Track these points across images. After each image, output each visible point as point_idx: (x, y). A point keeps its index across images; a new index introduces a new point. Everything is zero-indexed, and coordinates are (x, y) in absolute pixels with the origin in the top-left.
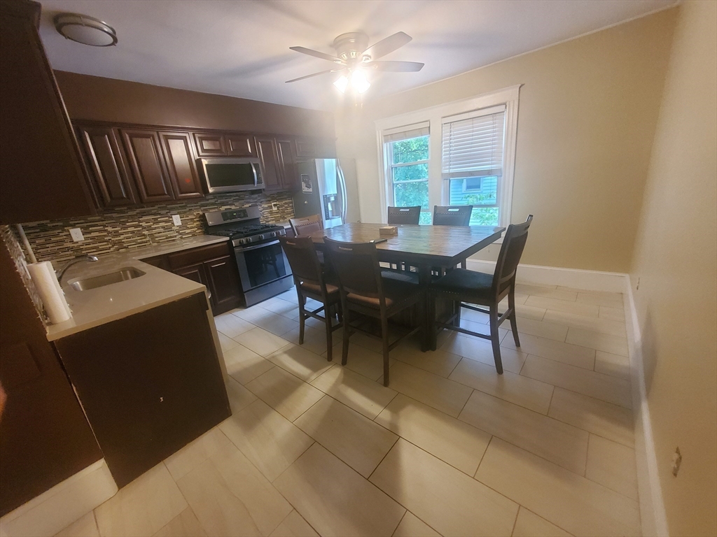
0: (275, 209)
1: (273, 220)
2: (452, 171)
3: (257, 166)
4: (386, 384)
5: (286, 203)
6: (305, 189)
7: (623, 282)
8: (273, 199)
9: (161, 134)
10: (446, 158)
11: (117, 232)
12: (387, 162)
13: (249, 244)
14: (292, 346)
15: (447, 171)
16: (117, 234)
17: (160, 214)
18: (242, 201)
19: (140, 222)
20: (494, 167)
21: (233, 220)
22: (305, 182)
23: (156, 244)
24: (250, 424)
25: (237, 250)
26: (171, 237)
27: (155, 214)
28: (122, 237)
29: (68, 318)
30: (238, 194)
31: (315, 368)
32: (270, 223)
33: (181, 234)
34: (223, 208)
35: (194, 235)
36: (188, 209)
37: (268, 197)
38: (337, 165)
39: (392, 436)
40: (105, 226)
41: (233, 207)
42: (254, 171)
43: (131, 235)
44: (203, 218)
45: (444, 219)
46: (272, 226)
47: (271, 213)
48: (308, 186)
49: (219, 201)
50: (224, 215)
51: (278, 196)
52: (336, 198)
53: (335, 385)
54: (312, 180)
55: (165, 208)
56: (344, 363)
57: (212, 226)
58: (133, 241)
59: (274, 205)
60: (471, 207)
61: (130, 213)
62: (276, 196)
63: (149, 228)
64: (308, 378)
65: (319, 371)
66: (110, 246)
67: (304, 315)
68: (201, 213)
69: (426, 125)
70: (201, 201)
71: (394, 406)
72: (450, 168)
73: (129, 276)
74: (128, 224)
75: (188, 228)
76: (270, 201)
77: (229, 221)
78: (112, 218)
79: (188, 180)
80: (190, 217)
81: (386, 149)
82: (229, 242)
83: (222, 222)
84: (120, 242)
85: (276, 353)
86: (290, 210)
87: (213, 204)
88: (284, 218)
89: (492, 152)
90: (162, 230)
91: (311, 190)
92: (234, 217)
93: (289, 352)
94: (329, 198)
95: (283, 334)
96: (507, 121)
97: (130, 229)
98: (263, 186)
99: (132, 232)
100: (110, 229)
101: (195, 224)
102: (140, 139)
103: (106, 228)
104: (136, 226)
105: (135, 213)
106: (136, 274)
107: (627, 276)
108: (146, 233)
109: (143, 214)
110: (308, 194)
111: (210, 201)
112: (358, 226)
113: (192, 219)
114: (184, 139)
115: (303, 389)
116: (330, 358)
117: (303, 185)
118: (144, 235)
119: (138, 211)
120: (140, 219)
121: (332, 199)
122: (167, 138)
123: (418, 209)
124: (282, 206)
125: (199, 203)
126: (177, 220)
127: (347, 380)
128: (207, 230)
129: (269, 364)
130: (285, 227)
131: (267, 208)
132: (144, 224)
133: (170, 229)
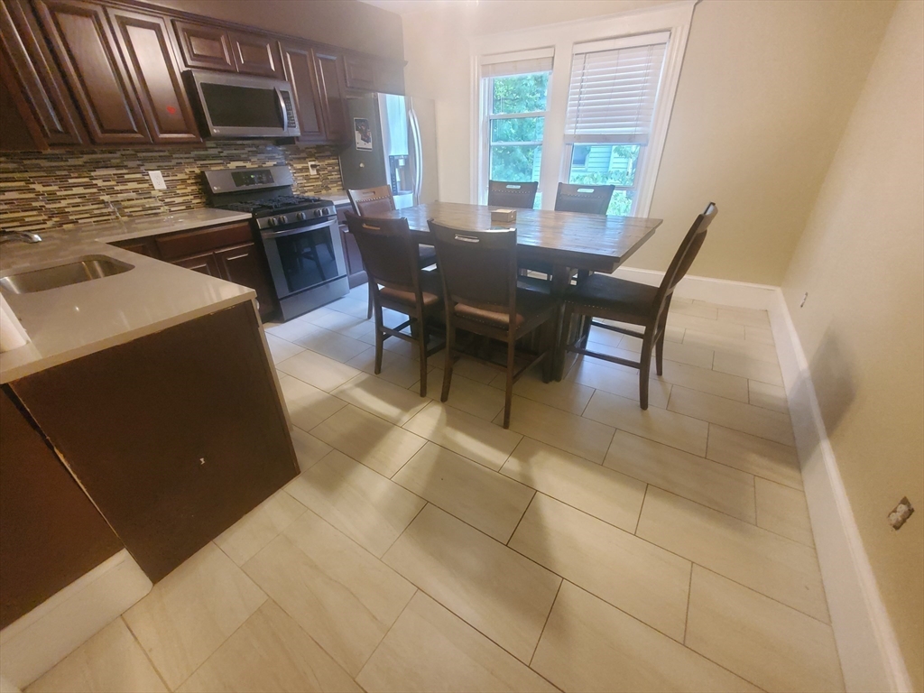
0: (313, 172)
1: (310, 191)
2: (579, 132)
3: (285, 94)
4: (506, 425)
5: (329, 165)
6: (360, 143)
7: (775, 298)
8: (311, 156)
9: (113, 13)
10: (572, 112)
11: (52, 193)
12: (484, 112)
13: (282, 226)
14: (364, 376)
15: (571, 132)
16: (53, 198)
17: (126, 167)
18: (262, 156)
19: (92, 178)
20: (638, 130)
21: (251, 187)
22: (360, 131)
23: (125, 219)
24: (331, 482)
25: (265, 235)
26: (151, 209)
27: (118, 167)
28: (64, 203)
29: (23, 342)
30: (256, 142)
31: (406, 407)
32: (306, 194)
33: (167, 204)
34: (233, 165)
35: (189, 208)
36: (174, 162)
37: (303, 151)
38: (408, 108)
39: (527, 489)
40: (27, 181)
41: (248, 165)
42: (283, 105)
43: (79, 200)
44: (201, 180)
45: (569, 202)
46: (316, 201)
47: (307, 178)
48: (366, 139)
49: (225, 153)
50: (239, 176)
51: (318, 152)
52: (407, 161)
53: (437, 431)
54: (372, 127)
55: (134, 157)
56: (444, 399)
57: (219, 195)
58: (86, 212)
59: (312, 166)
60: (613, 187)
61: (72, 162)
62: (313, 151)
63: (111, 191)
64: (398, 420)
65: (412, 410)
66: (46, 217)
67: (382, 333)
68: (197, 171)
69: (549, 53)
70: (197, 149)
71: (521, 451)
72: (576, 128)
73: (99, 269)
74: (70, 181)
75: (178, 195)
76: (305, 158)
77: (244, 187)
78: (40, 168)
80: (180, 176)
81: (484, 84)
82: (252, 222)
83: (233, 188)
84: (61, 212)
85: (345, 387)
86: (335, 176)
87: (215, 157)
88: (327, 188)
89: (640, 107)
90: (133, 195)
91: (369, 145)
92: (252, 182)
93: (363, 385)
94: (397, 161)
95: (348, 360)
96: (668, 58)
97: (76, 191)
98: (296, 132)
99: (81, 196)
100: (39, 188)
101: (189, 189)
102: (71, 18)
103: (32, 186)
104: (86, 186)
105: (80, 162)
107: (779, 290)
108: (106, 198)
109: (97, 165)
110: (364, 152)
111: (211, 151)
112: (435, 206)
113: (183, 181)
114: (156, 28)
115: (395, 434)
116: (423, 393)
117: (358, 136)
118: (103, 202)
119: (86, 158)
120: (93, 174)
121: (401, 163)
122: (124, 23)
123: (533, 187)
124: (324, 169)
125: (194, 153)
126: (157, 179)
127: (456, 419)
128: (211, 200)
129: (337, 402)
130: (335, 203)
131: (301, 170)
132: (100, 183)
133: (146, 194)
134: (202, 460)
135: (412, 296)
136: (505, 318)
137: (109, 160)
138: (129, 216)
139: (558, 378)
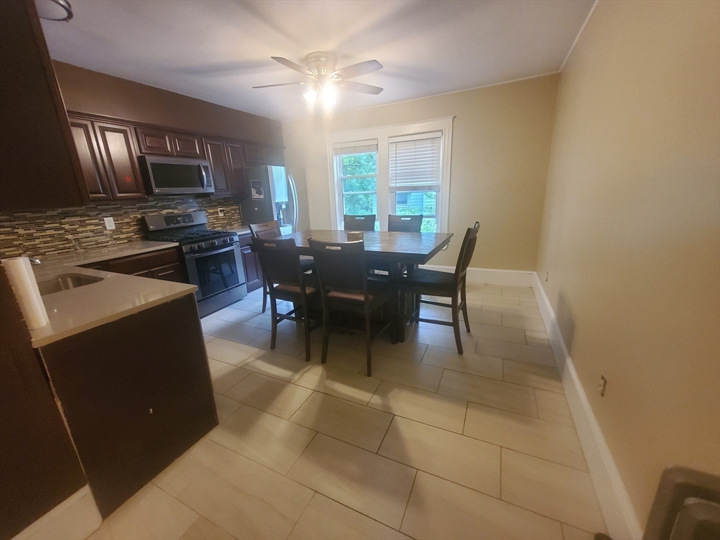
0: (221, 215)
1: (218, 227)
2: (398, 185)
3: (206, 168)
4: (369, 374)
5: (232, 210)
6: (255, 195)
7: (534, 279)
8: (220, 204)
9: (97, 125)
10: (392, 174)
11: (31, 235)
12: (337, 174)
13: (200, 250)
14: (263, 352)
15: (394, 185)
16: (31, 237)
17: (88, 216)
18: (184, 205)
19: (61, 224)
20: (433, 183)
21: (178, 225)
22: (256, 188)
23: (82, 250)
24: (243, 428)
25: (187, 257)
26: (102, 243)
27: (81, 216)
28: (37, 241)
30: (182, 197)
31: (296, 370)
32: (216, 229)
33: (114, 239)
34: (164, 212)
35: (130, 241)
36: (123, 211)
37: (214, 202)
38: (287, 173)
39: (388, 416)
40: (14, 228)
41: (176, 211)
42: (204, 173)
43: (49, 239)
44: (142, 223)
45: (396, 225)
46: (224, 233)
47: (217, 219)
48: (259, 193)
49: (160, 204)
50: (169, 219)
51: (224, 202)
52: (287, 205)
53: (321, 382)
54: (264, 184)
55: (95, 209)
56: (323, 361)
57: (152, 231)
58: (52, 247)
59: (221, 211)
60: (422, 216)
61: (49, 213)
62: (222, 201)
63: (74, 232)
64: (291, 379)
65: (301, 372)
66: (21, 252)
67: (277, 318)
68: (139, 216)
69: (374, 142)
70: (140, 202)
71: (381, 391)
72: (396, 183)
74: (45, 226)
75: (123, 233)
76: (216, 206)
77: (172, 226)
78: (24, 218)
79: (129, 179)
80: (126, 220)
81: (336, 160)
82: (179, 249)
83: (164, 226)
84: (34, 247)
85: (248, 361)
86: (237, 216)
87: (152, 207)
88: (231, 225)
89: (432, 171)
90: (91, 234)
91: (262, 197)
92: (178, 222)
93: (260, 358)
94: (281, 205)
95: (250, 342)
96: (443, 146)
97: (48, 232)
98: (212, 190)
99: (51, 236)
100: (21, 231)
101: (132, 229)
103: (16, 231)
104: (55, 229)
105: (55, 213)
106: (80, 281)
107: (535, 273)
108: (70, 237)
109: (66, 215)
110: (258, 201)
111: (150, 204)
112: (307, 232)
113: (128, 223)
114: (124, 132)
115: (289, 390)
116: (308, 359)
117: (254, 191)
118: (67, 239)
119: (60, 210)
120: (63, 221)
121: (284, 207)
122: (103, 130)
123: (373, 218)
124: (229, 212)
125: (137, 205)
126: (110, 223)
127: (333, 374)
128: (146, 233)
129: (243, 372)
130: (238, 234)
131: (213, 213)
132: (67, 227)
133: (101, 233)
134: (151, 410)
135: (298, 289)
136: (362, 298)
137: (76, 211)
138: (84, 249)
139: (402, 341)
